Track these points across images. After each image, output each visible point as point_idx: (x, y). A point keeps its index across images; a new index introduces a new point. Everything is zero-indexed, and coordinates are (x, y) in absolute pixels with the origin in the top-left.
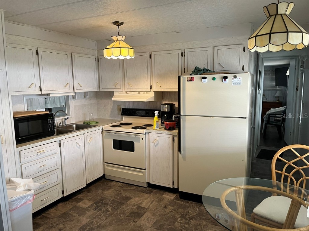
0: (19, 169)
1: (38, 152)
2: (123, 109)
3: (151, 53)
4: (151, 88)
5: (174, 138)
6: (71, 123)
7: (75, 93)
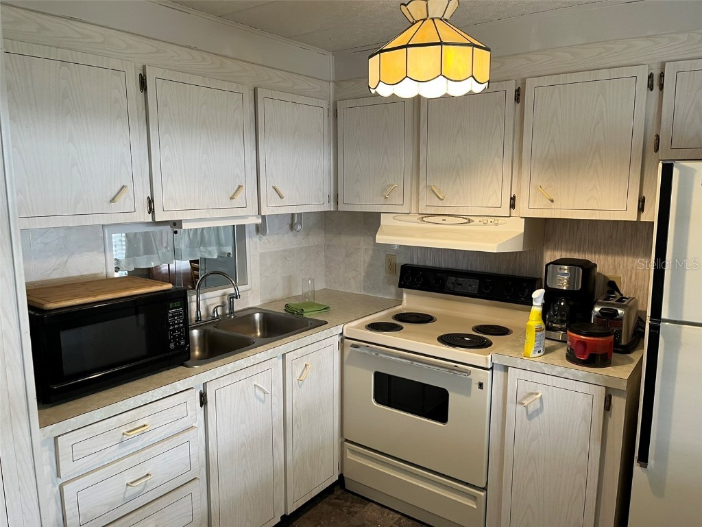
0: (53, 500)
1: (124, 431)
2: (405, 268)
3: (519, 82)
4: (512, 206)
5: (610, 397)
6: (250, 306)
7: (264, 217)
